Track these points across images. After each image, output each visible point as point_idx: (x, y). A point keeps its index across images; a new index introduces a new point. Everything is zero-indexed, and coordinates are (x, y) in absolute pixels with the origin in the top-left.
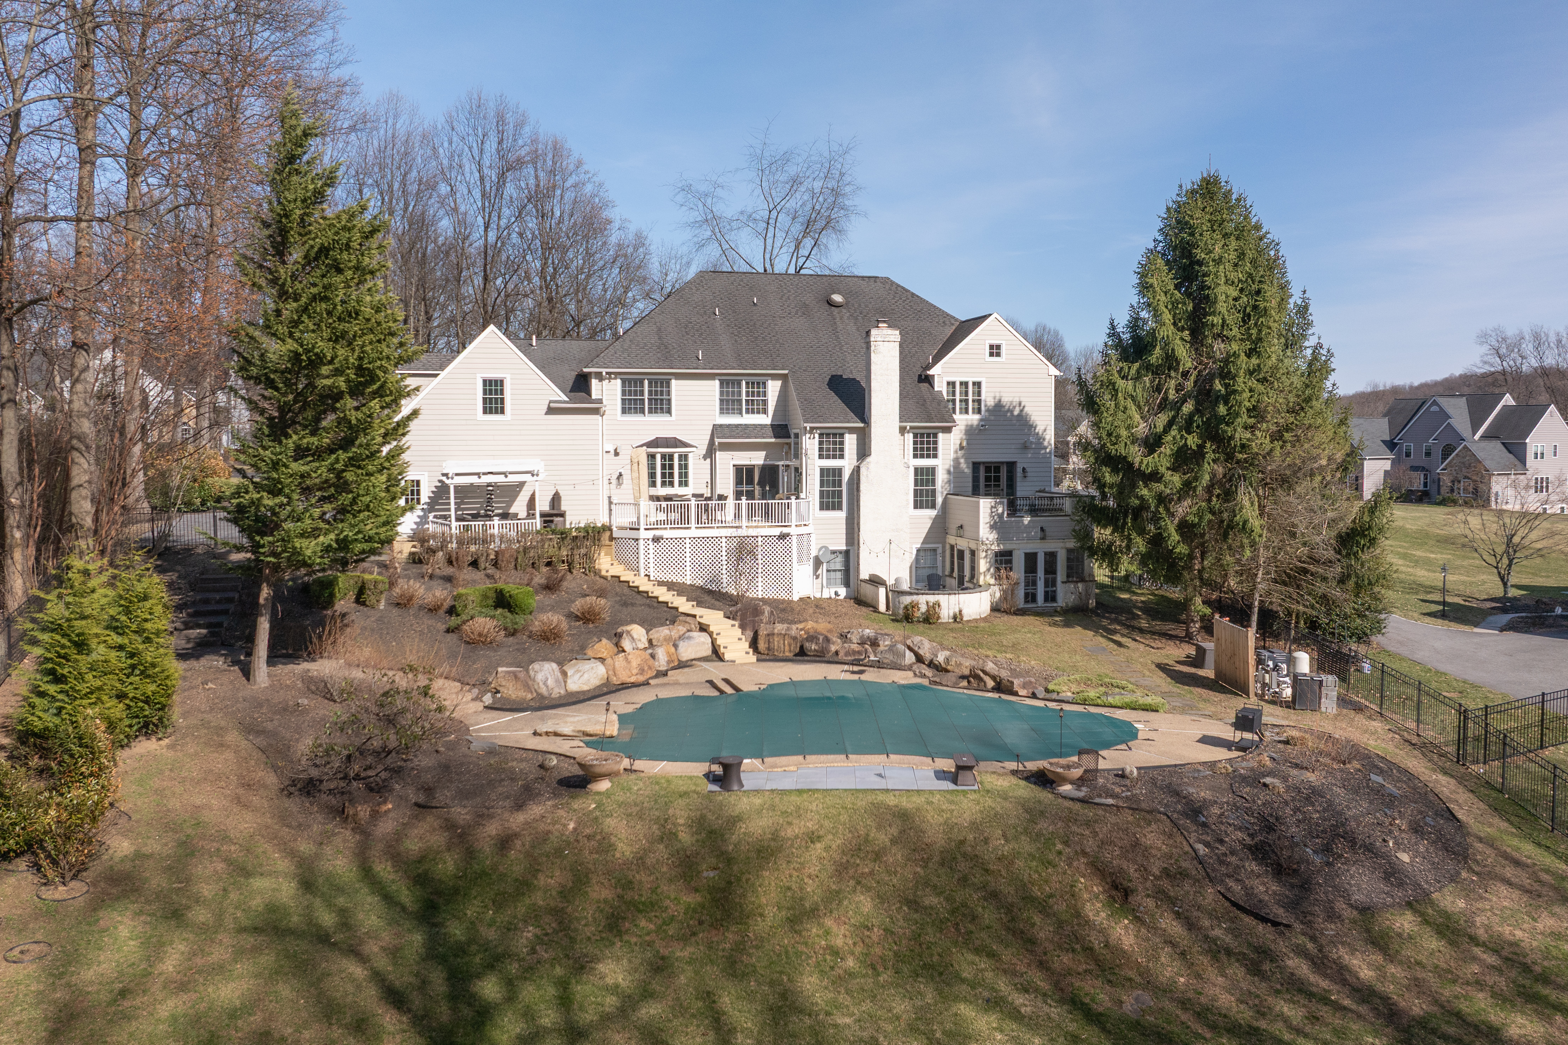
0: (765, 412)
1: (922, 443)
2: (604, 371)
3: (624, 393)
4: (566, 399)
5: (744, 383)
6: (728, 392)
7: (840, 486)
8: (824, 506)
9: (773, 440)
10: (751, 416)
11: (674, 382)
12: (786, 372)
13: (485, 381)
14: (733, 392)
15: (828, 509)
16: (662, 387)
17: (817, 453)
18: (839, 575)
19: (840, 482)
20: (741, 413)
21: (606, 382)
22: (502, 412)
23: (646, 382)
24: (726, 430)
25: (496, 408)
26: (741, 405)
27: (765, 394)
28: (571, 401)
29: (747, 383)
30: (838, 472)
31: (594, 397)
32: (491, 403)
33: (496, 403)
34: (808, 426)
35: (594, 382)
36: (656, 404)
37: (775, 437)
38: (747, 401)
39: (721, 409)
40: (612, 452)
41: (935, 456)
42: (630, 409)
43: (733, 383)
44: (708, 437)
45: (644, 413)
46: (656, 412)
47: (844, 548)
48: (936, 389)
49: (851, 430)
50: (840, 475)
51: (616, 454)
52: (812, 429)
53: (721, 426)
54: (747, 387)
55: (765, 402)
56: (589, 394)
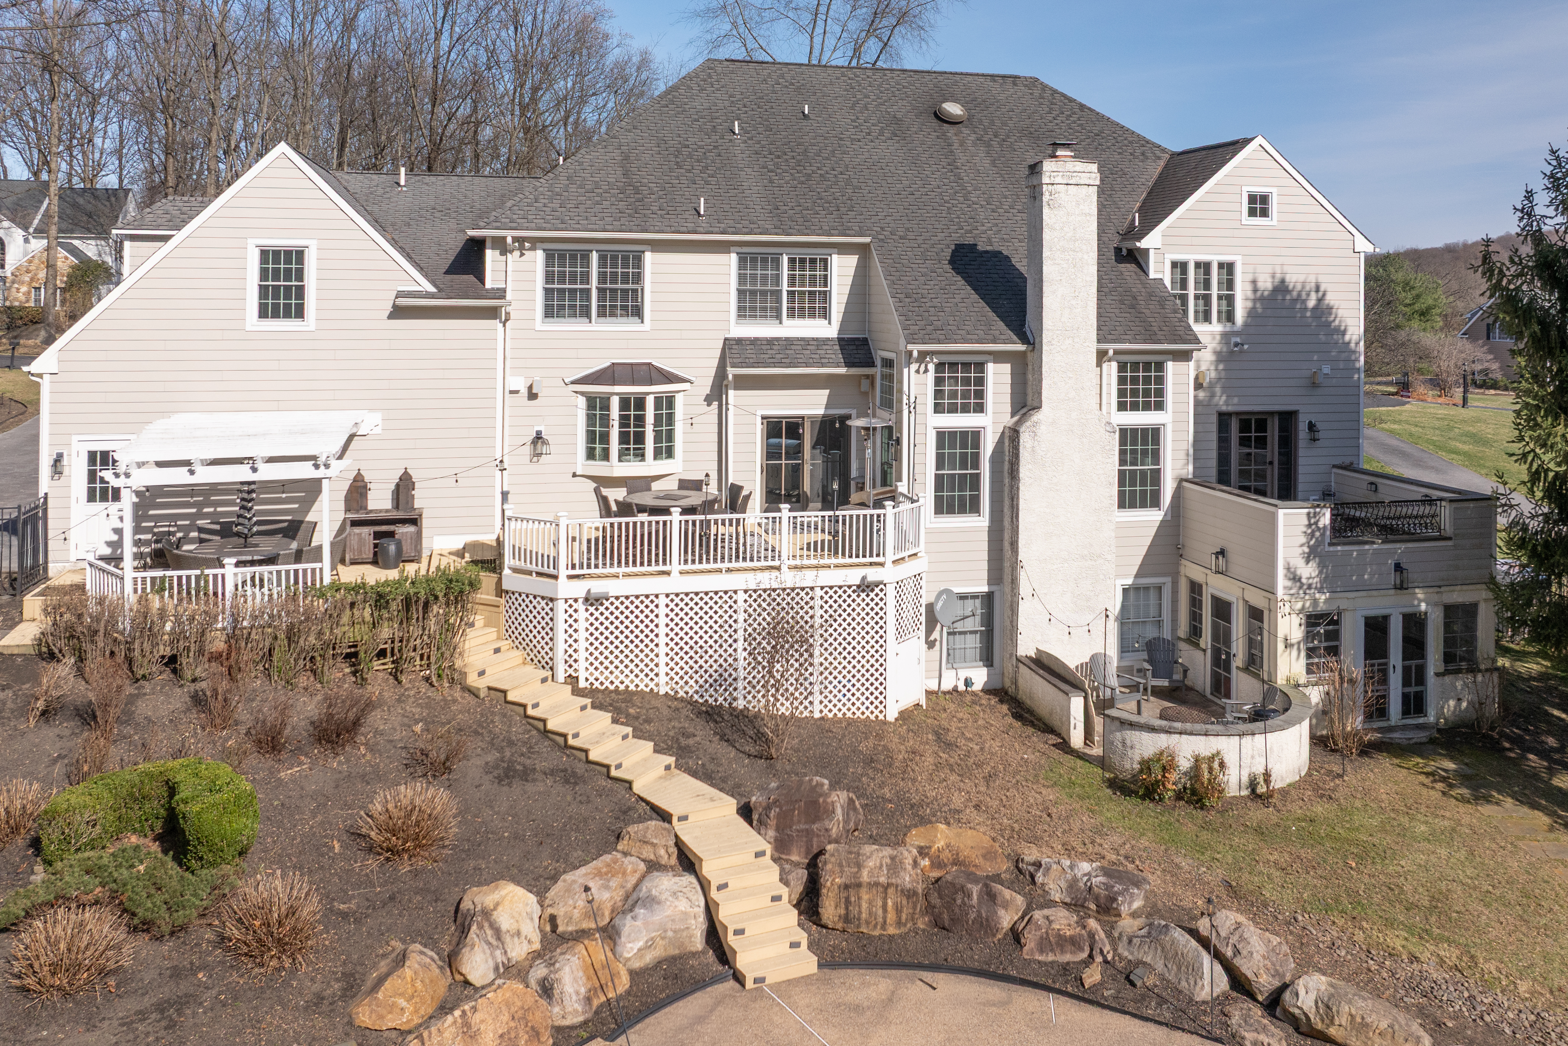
0: (825, 314)
1: (1135, 380)
2: (509, 235)
3: (549, 277)
4: (431, 289)
5: (785, 258)
6: (754, 277)
7: (976, 465)
8: (943, 507)
9: (843, 370)
10: (797, 322)
11: (649, 257)
12: (867, 240)
13: (264, 254)
14: (764, 278)
15: (951, 511)
16: (626, 265)
17: (930, 401)
18: (973, 643)
19: (976, 458)
20: (779, 317)
21: (513, 258)
22: (300, 313)
23: (595, 257)
24: (750, 350)
25: (288, 307)
26: (779, 301)
27: (825, 281)
28: (442, 292)
29: (792, 261)
30: (972, 438)
31: (489, 284)
32: (276, 296)
33: (288, 296)
34: (915, 349)
35: (491, 255)
36: (613, 299)
37: (849, 364)
38: (791, 293)
39: (741, 309)
40: (524, 391)
41: (1160, 406)
42: (562, 307)
43: (764, 261)
44: (715, 363)
45: (588, 315)
46: (612, 315)
47: (985, 589)
48: (1152, 275)
49: (999, 357)
50: (976, 444)
51: (532, 396)
52: (923, 355)
53: (739, 341)
54: (792, 268)
55: (825, 296)
56: (481, 278)
